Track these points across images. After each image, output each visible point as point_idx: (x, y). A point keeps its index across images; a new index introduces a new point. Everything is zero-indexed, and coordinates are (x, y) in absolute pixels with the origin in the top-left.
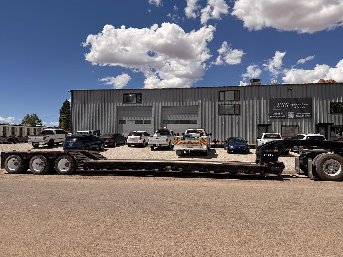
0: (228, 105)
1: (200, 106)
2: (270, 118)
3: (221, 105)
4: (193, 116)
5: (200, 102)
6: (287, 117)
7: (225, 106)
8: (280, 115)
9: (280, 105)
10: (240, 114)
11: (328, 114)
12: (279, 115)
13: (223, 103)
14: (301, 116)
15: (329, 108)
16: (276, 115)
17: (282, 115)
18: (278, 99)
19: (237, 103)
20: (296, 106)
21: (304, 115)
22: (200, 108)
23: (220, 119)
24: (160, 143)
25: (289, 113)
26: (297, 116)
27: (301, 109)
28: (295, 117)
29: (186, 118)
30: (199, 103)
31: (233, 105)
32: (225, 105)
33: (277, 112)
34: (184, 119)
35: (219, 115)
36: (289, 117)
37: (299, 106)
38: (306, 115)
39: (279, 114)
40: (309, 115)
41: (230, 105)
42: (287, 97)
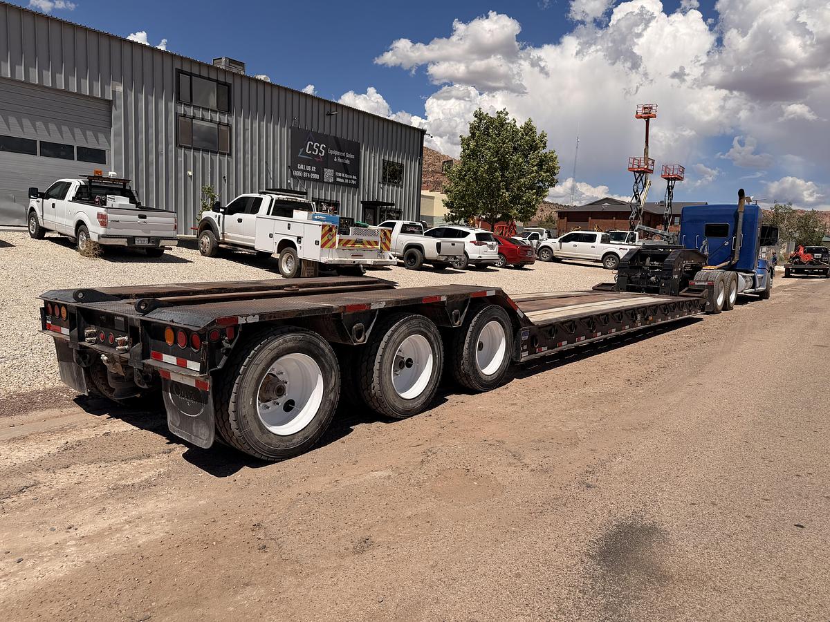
0: (203, 119)
1: (120, 102)
2: (292, 176)
3: (185, 116)
4: (89, 133)
5: (120, 89)
6: (321, 180)
7: (195, 121)
8: (310, 172)
9: (311, 148)
10: (230, 155)
11: (379, 183)
12: (308, 172)
13: (190, 111)
14: (343, 181)
15: (381, 171)
16: (303, 171)
17: (313, 173)
18: (308, 132)
19: (225, 119)
20: (337, 156)
21: (349, 179)
22: (117, 112)
23: (181, 159)
24: (153, 234)
25: (325, 169)
26: (338, 180)
27: (344, 164)
28: (335, 183)
29: (62, 136)
30: (114, 92)
31: (215, 122)
32: (194, 117)
33: (306, 163)
34: (55, 139)
35: (178, 145)
36: (325, 180)
37: (342, 157)
38: (351, 179)
39: (308, 168)
40: (354, 180)
41: (207, 121)
42: (322, 132)
